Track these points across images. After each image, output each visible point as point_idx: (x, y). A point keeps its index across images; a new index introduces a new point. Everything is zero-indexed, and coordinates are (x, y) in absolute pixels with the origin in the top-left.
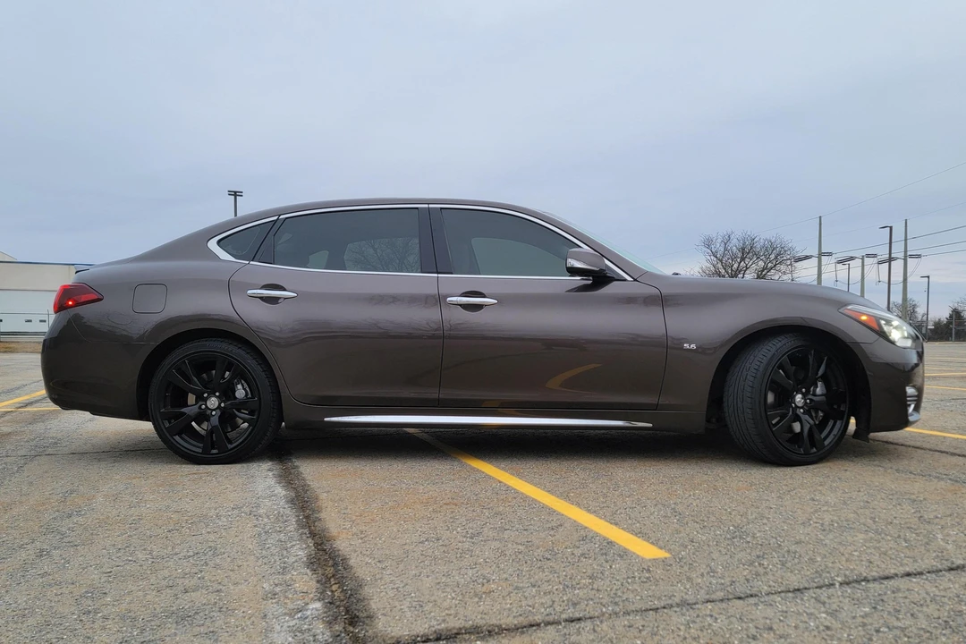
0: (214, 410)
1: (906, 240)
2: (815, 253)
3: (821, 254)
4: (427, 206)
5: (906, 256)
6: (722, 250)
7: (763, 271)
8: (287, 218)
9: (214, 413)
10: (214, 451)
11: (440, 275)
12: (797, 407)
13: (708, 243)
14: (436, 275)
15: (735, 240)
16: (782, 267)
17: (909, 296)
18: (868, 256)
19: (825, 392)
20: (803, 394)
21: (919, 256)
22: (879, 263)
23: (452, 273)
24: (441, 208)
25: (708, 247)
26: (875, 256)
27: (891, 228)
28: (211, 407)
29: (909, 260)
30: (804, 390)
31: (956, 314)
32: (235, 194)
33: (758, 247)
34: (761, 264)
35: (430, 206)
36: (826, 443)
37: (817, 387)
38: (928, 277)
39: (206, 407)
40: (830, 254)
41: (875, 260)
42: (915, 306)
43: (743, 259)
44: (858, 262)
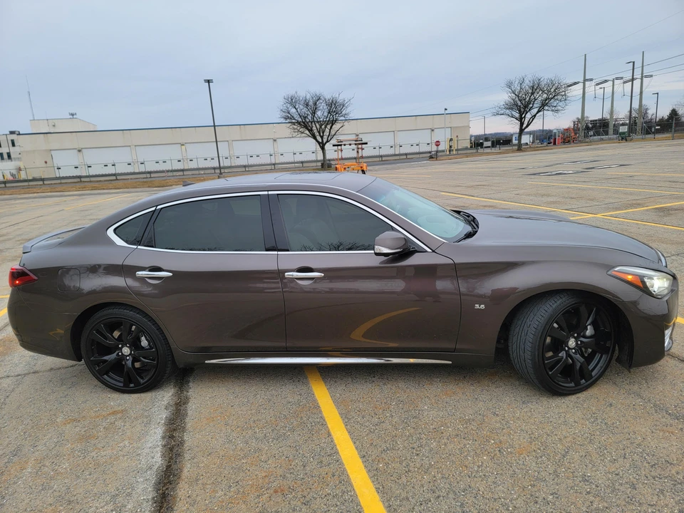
0: (128, 356)
1: (643, 67)
2: (582, 80)
3: (585, 80)
4: (266, 193)
5: (642, 77)
6: (519, 88)
7: (546, 100)
8: (162, 208)
9: (128, 358)
10: (132, 385)
11: (279, 253)
12: (569, 348)
13: (509, 85)
14: (276, 253)
15: (527, 81)
16: (559, 97)
17: (644, 102)
18: (617, 79)
19: (593, 332)
20: (575, 338)
21: (651, 76)
22: (624, 83)
23: (288, 251)
24: (278, 194)
25: (510, 87)
26: (622, 78)
27: (634, 62)
28: (126, 354)
29: (644, 79)
30: (576, 335)
31: (674, 113)
32: (209, 81)
33: (543, 84)
34: (545, 96)
35: (270, 193)
36: (593, 374)
37: (587, 330)
38: (658, 94)
39: (122, 354)
40: (591, 80)
41: (622, 81)
42: (647, 109)
43: (532, 94)
44: (610, 83)
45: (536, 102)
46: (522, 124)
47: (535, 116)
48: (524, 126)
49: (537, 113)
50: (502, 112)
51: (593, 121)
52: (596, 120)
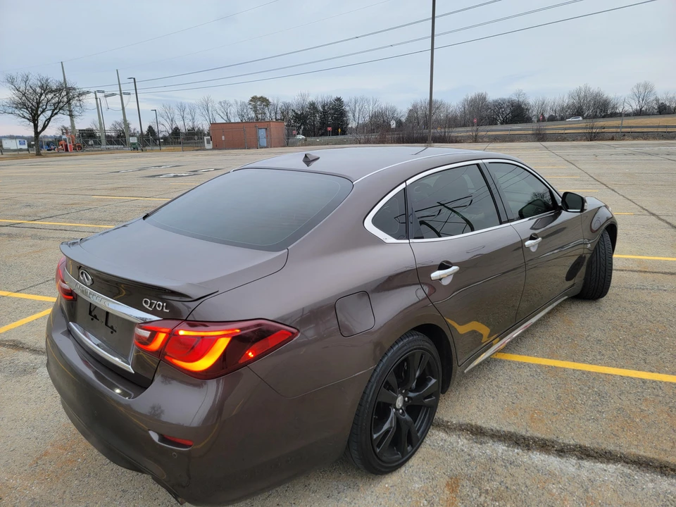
0: (401, 408)
4: (481, 161)
5: (121, 93)
9: (401, 411)
13: (11, 81)
14: (509, 224)
15: (33, 79)
18: (99, 91)
21: (129, 94)
22: (106, 96)
26: (103, 92)
39: (396, 408)
41: (103, 94)
44: (93, 95)
45: (49, 104)
46: (36, 126)
47: (50, 119)
48: (39, 129)
49: (51, 116)
50: (10, 111)
51: (82, 130)
52: (84, 130)
